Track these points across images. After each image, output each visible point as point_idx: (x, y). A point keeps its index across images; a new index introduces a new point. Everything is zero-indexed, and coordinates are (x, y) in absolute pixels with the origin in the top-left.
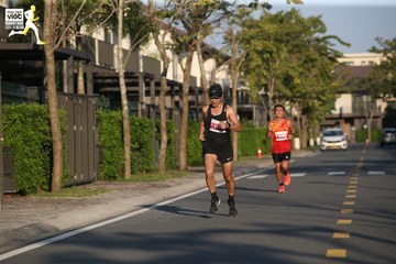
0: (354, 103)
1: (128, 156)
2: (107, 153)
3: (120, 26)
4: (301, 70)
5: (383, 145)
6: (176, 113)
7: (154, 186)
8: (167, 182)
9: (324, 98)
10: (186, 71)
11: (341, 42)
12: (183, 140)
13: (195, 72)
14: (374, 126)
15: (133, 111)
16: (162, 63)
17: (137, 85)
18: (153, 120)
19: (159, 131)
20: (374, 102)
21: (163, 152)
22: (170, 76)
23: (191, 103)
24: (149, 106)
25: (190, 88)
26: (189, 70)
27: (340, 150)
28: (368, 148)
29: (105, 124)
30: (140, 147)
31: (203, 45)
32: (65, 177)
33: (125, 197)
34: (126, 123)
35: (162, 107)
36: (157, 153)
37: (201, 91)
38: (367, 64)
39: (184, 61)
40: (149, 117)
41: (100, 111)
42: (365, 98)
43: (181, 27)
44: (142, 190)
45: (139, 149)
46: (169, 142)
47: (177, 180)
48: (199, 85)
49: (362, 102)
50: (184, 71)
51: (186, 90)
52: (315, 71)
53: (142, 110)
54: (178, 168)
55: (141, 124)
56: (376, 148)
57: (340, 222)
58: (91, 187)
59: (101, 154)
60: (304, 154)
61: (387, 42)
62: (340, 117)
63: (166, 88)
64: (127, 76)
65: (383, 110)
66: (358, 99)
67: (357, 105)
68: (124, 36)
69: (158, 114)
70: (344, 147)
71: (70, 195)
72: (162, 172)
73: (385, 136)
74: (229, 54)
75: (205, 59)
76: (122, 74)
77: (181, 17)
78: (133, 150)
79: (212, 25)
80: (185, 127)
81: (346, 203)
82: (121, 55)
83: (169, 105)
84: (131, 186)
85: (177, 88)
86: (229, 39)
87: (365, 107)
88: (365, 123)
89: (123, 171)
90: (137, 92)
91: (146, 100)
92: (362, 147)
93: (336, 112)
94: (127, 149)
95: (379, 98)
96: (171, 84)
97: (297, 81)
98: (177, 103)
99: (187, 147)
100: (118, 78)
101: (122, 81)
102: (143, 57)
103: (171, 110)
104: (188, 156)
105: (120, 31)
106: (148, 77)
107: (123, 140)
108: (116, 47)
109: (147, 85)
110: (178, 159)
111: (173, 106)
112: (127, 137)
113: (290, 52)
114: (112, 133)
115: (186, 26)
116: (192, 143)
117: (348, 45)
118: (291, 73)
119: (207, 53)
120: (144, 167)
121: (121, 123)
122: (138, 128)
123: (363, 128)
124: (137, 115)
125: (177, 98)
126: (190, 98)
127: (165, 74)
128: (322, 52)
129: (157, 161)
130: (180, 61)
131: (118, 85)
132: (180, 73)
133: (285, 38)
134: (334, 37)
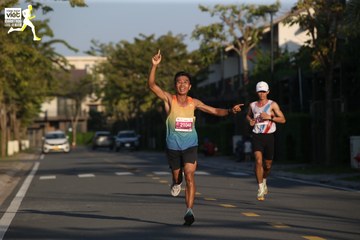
11: (69, 47)
14: (79, 130)
27: (62, 152)
62: (46, 120)
66: (62, 101)
70: (67, 150)
93: (42, 115)
123: (68, 131)
134: (62, 42)
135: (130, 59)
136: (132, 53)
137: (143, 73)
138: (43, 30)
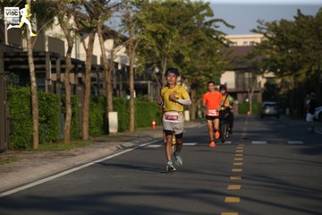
0: (237, 79)
1: (36, 128)
2: (17, 126)
4: (191, 50)
5: (263, 116)
6: (79, 88)
7: (60, 155)
8: (72, 151)
9: (211, 75)
10: (89, 51)
11: (227, 25)
12: (86, 114)
13: (97, 51)
14: (254, 100)
15: (41, 87)
16: (66, 43)
17: (44, 63)
18: (58, 95)
19: (64, 105)
20: (254, 78)
21: (68, 124)
22: (73, 56)
23: (93, 79)
24: (54, 82)
25: (92, 66)
26: (92, 50)
28: (249, 119)
29: (15, 99)
30: (47, 120)
31: (103, 27)
34: (34, 98)
35: (67, 83)
36: (63, 125)
37: (102, 68)
38: (248, 44)
39: (87, 40)
40: (55, 92)
41: (11, 87)
42: (247, 75)
43: (83, 10)
44: (50, 158)
45: (46, 122)
46: (73, 115)
47: (81, 149)
48: (99, 63)
49: (244, 79)
50: (87, 50)
51: (89, 68)
53: (49, 86)
54: (81, 138)
55: (48, 99)
56: (257, 119)
58: (3, 156)
59: (12, 126)
60: (193, 125)
61: (267, 24)
63: (70, 66)
64: (35, 55)
65: (262, 86)
66: (240, 76)
67: (240, 81)
69: (63, 89)
72: (67, 142)
73: (265, 108)
74: (127, 35)
75: (105, 39)
76: (30, 53)
78: (40, 122)
79: (112, 9)
80: (87, 101)
81: (234, 170)
83: (73, 82)
84: (40, 155)
85: (80, 66)
86: (126, 22)
87: (247, 82)
88: (247, 97)
89: (32, 141)
90: (44, 69)
91: (52, 77)
92: (244, 119)
94: (36, 121)
96: (75, 62)
97: (187, 59)
98: (80, 79)
99: (89, 120)
100: (27, 57)
101: (31, 60)
102: (49, 37)
103: (75, 86)
104: (90, 127)
106: (54, 56)
107: (31, 114)
109: (54, 63)
110: (81, 130)
111: (77, 83)
112: (36, 111)
113: (181, 33)
114: (22, 107)
115: (88, 10)
116: (94, 115)
117: (233, 27)
118: (181, 52)
119: (107, 34)
120: (51, 137)
121: (30, 98)
122: (45, 102)
123: (245, 102)
124: (44, 91)
125: (80, 75)
126: (92, 75)
127: (70, 52)
128: (210, 33)
129: (63, 131)
130: (82, 41)
131: (27, 63)
132: (83, 52)
133: (176, 21)
134: (221, 21)
135: (285, 35)
136: (287, 31)
137: (297, 48)
138: (205, 11)
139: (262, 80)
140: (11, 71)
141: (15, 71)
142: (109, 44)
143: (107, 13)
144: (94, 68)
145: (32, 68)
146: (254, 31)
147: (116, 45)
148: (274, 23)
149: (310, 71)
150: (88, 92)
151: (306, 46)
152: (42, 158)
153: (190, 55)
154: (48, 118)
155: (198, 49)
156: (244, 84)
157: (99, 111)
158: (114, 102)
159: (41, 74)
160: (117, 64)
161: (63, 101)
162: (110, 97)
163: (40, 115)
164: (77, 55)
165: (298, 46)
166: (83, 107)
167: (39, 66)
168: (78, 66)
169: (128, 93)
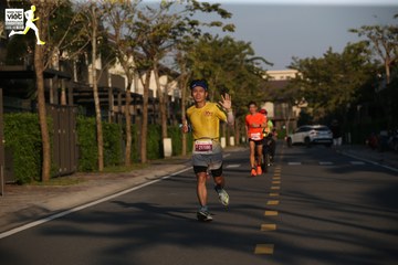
0: (275, 109)
1: (101, 153)
2: (85, 151)
3: (94, 51)
4: (234, 84)
6: (138, 118)
7: (122, 176)
8: (132, 173)
10: (146, 86)
12: (144, 140)
13: (153, 86)
15: (104, 118)
16: (126, 79)
17: (107, 96)
18: (120, 124)
19: (125, 133)
20: (290, 108)
21: (128, 149)
22: (132, 90)
23: (150, 110)
24: (116, 113)
25: (149, 99)
26: (148, 85)
29: (83, 128)
30: (110, 146)
31: (158, 65)
32: (52, 170)
33: (100, 185)
34: (99, 127)
35: (127, 114)
36: (124, 151)
37: (157, 101)
38: (285, 78)
39: (144, 77)
40: (117, 122)
41: (79, 118)
42: (284, 105)
43: (141, 51)
44: (113, 179)
45: (109, 148)
46: (133, 141)
47: (140, 171)
48: (155, 96)
49: (281, 108)
50: (144, 85)
51: (146, 100)
52: (245, 85)
53: (112, 117)
54: (140, 161)
55: (111, 128)
57: (270, 203)
58: (73, 178)
59: (80, 152)
60: (237, 149)
61: (300, 61)
63: (130, 99)
64: (100, 90)
65: (297, 114)
67: (278, 110)
68: (97, 58)
69: (124, 119)
71: (57, 185)
72: (128, 165)
74: (178, 71)
75: (160, 76)
76: (95, 88)
77: (140, 44)
78: (105, 148)
79: (166, 50)
80: (145, 129)
81: (273, 188)
82: (95, 73)
83: (132, 113)
84: (104, 176)
85: (138, 99)
86: (178, 60)
87: (284, 112)
88: (284, 125)
89: (98, 164)
90: (107, 102)
91: (115, 108)
94: (101, 148)
95: (295, 105)
96: (134, 96)
98: (138, 111)
99: (147, 145)
100: (92, 92)
101: (96, 94)
102: (113, 76)
103: (134, 117)
104: (148, 152)
105: (94, 55)
106: (116, 91)
107: (97, 141)
108: (90, 66)
109: (115, 97)
110: (140, 155)
111: (136, 113)
112: (100, 138)
113: (226, 70)
114: (88, 135)
115: (144, 50)
116: (151, 142)
117: (272, 65)
119: (162, 71)
120: (114, 162)
121: (95, 127)
122: (108, 130)
124: (108, 121)
125: (138, 107)
126: (149, 106)
127: (129, 88)
128: (251, 69)
129: (124, 156)
130: (140, 77)
131: (92, 97)
132: (140, 86)
133: (222, 59)
139: (296, 110)
140: (80, 104)
141: (83, 104)
142: (163, 80)
143: (161, 53)
144: (151, 101)
145: (97, 102)
146: (290, 68)
147: (169, 81)
148: (307, 60)
149: (338, 101)
150: (145, 122)
151: (334, 81)
152: (106, 179)
153: (234, 88)
154: (111, 144)
155: (240, 83)
156: (281, 113)
157: (155, 138)
158: (168, 130)
159: (105, 106)
160: (170, 97)
161: (124, 130)
162: (165, 126)
163: (104, 141)
164: (136, 89)
165: (327, 80)
166: (141, 134)
167: (103, 100)
168: (136, 98)
169: (181, 122)
